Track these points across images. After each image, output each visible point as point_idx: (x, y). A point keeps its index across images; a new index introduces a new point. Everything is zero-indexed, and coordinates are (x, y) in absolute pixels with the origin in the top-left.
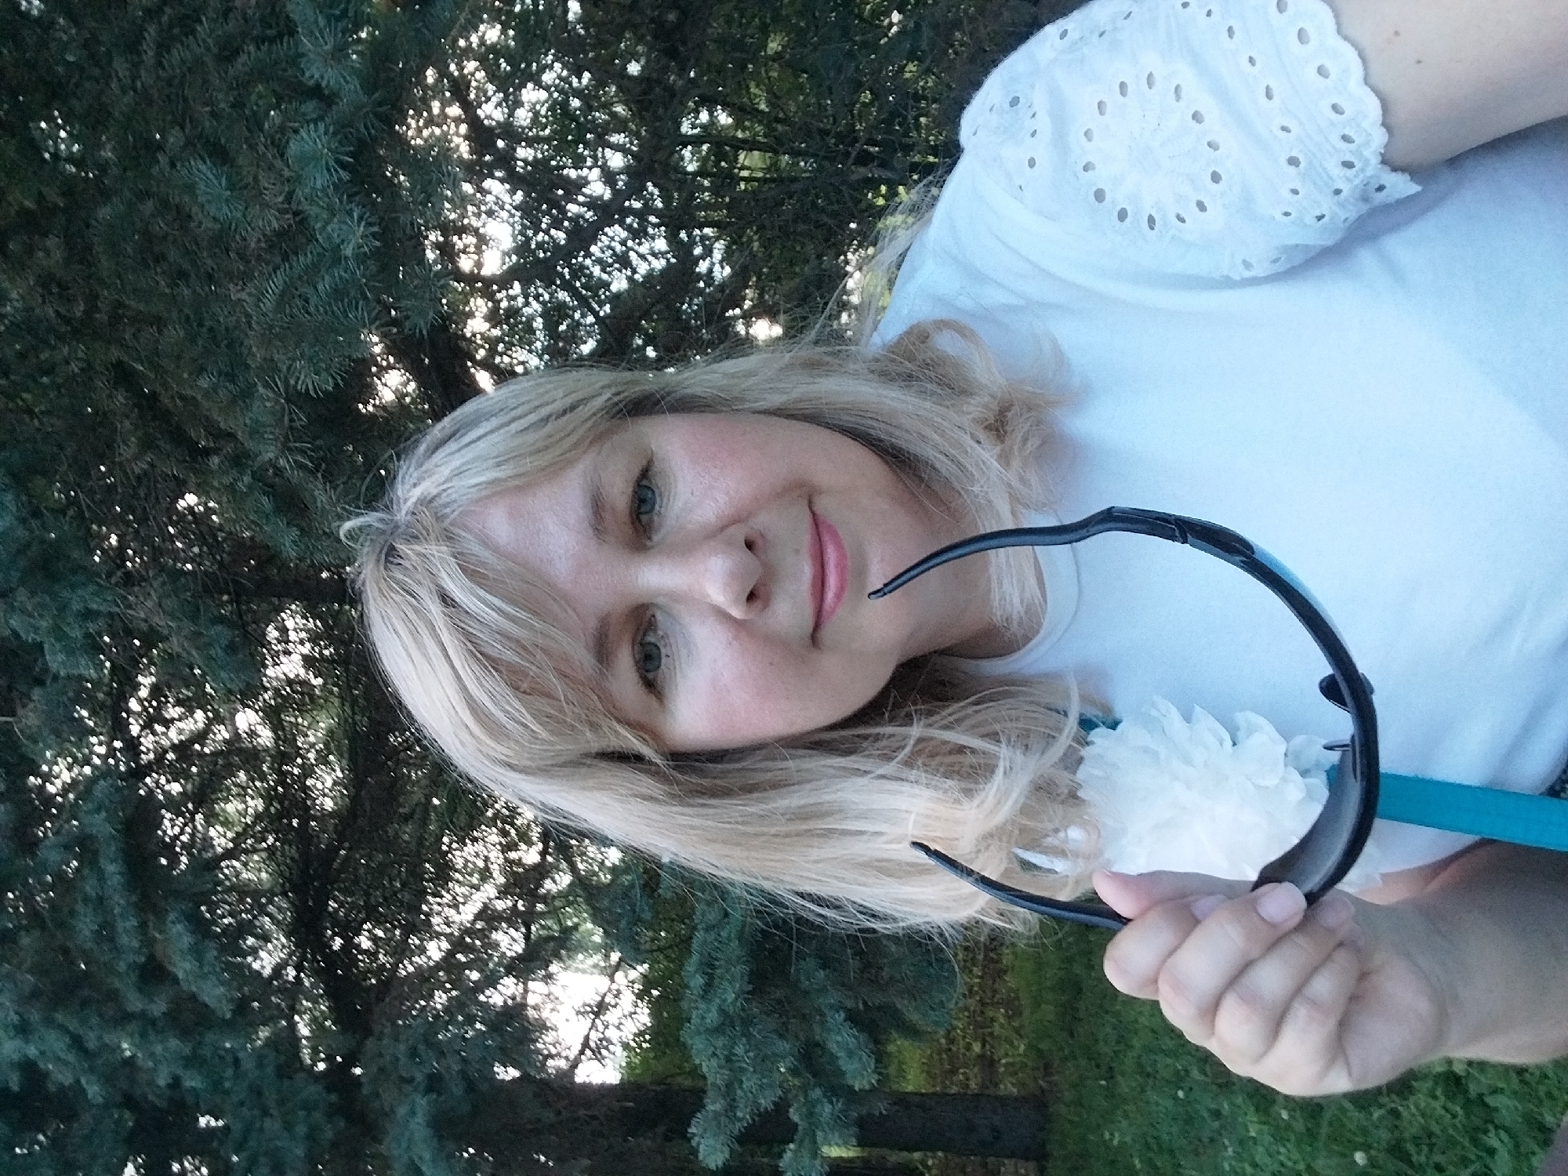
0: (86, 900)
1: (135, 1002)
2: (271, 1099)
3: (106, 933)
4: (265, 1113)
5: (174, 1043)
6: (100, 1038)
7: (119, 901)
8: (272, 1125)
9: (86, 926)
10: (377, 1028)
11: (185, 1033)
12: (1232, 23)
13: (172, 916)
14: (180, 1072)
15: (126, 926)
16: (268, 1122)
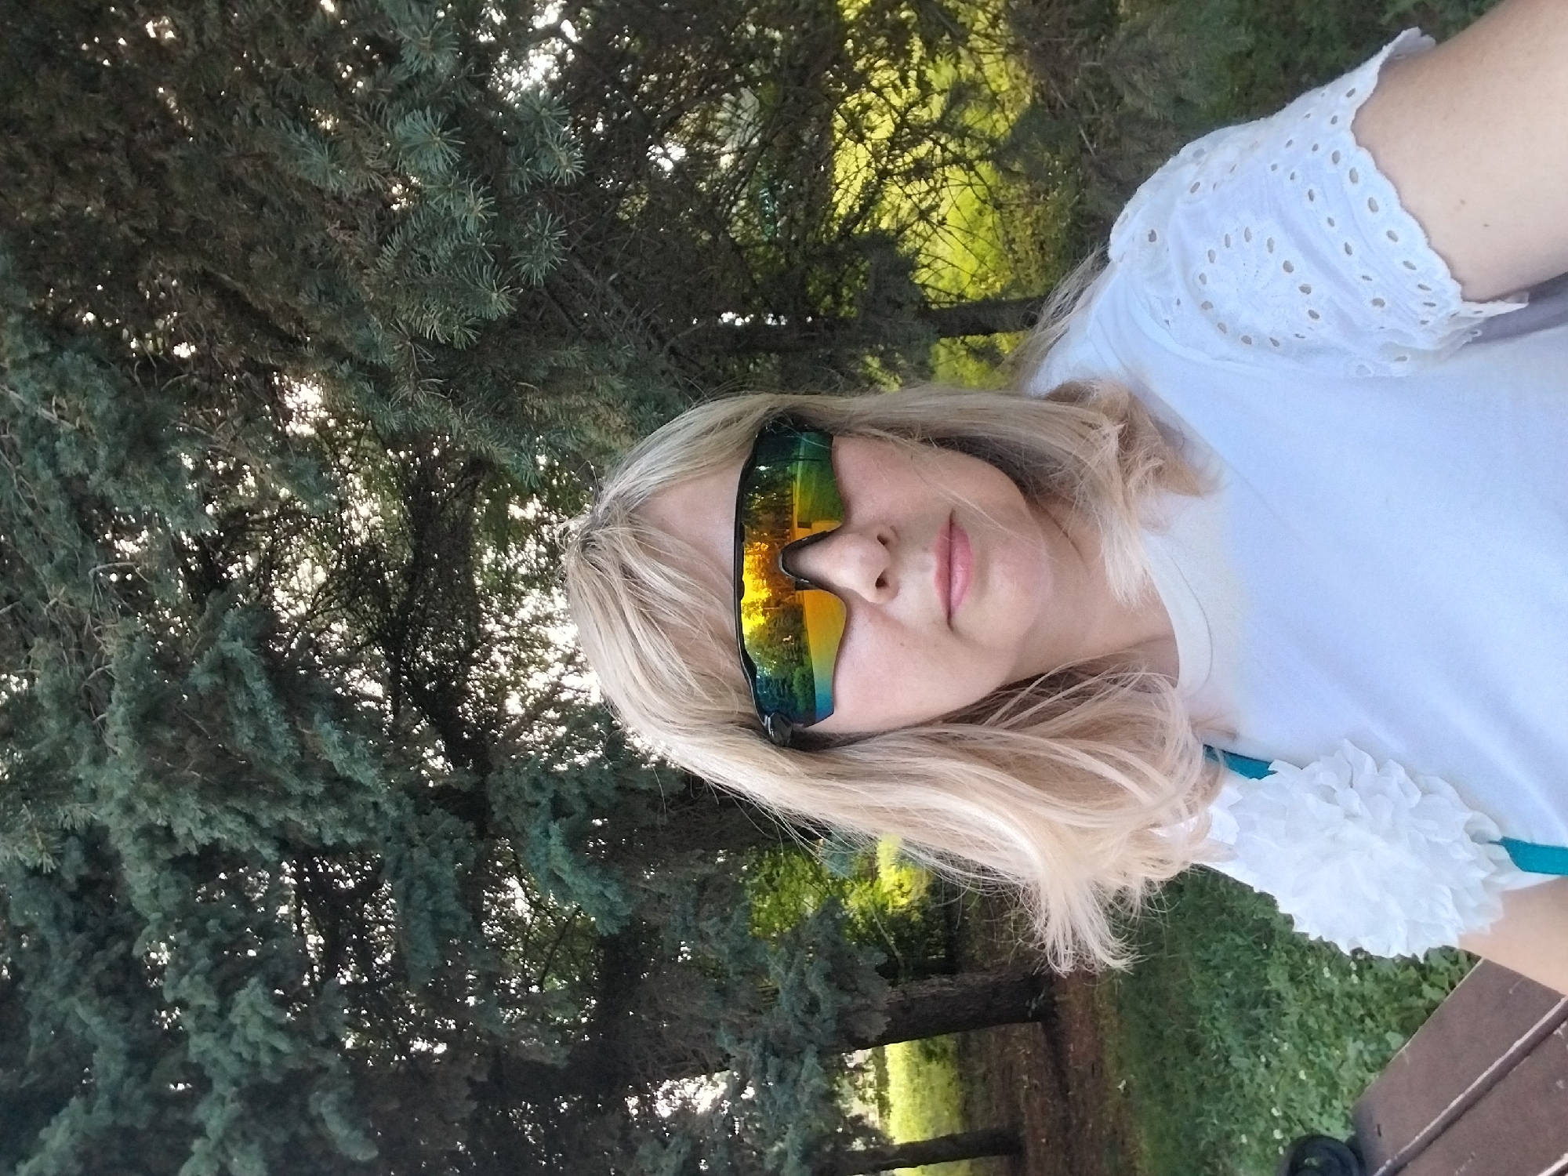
0: (240, 713)
1: (296, 787)
2: (413, 831)
3: (262, 736)
4: (412, 844)
5: (333, 811)
6: (270, 817)
7: (270, 714)
8: (420, 855)
9: (244, 736)
10: (496, 763)
11: (339, 801)
12: (1311, 186)
13: (317, 717)
14: (341, 831)
15: (279, 730)
16: (416, 853)
